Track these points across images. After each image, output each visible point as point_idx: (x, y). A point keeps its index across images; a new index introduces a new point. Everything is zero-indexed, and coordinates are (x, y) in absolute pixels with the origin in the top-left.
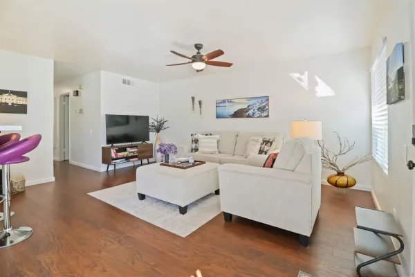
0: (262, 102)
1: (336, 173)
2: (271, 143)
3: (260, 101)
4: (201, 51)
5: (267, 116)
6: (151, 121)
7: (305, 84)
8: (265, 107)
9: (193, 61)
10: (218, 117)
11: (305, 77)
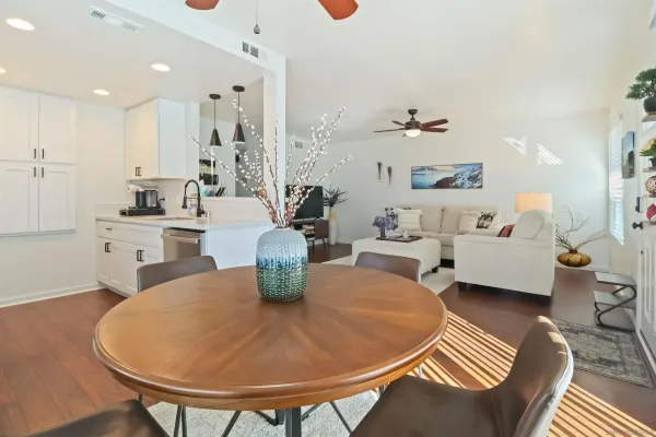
0: (474, 170)
1: (568, 251)
2: (492, 218)
3: (471, 168)
4: (415, 116)
5: (481, 187)
6: (324, 192)
7: (522, 151)
8: (477, 176)
9: (407, 128)
10: (415, 187)
11: (522, 143)
